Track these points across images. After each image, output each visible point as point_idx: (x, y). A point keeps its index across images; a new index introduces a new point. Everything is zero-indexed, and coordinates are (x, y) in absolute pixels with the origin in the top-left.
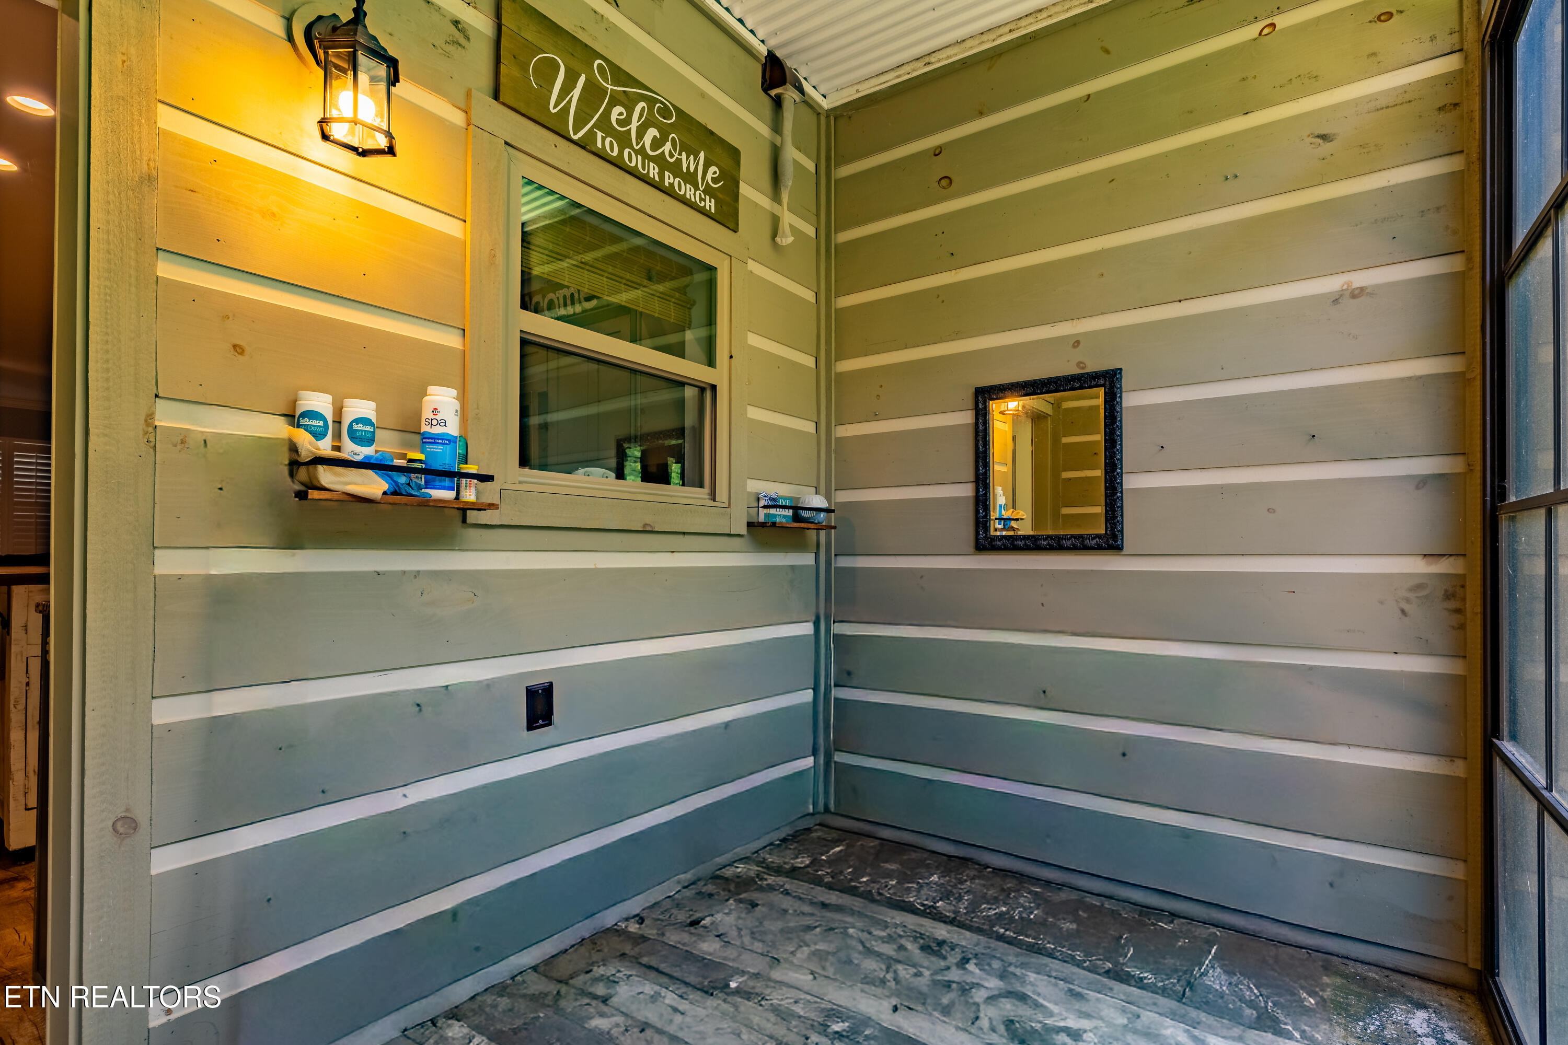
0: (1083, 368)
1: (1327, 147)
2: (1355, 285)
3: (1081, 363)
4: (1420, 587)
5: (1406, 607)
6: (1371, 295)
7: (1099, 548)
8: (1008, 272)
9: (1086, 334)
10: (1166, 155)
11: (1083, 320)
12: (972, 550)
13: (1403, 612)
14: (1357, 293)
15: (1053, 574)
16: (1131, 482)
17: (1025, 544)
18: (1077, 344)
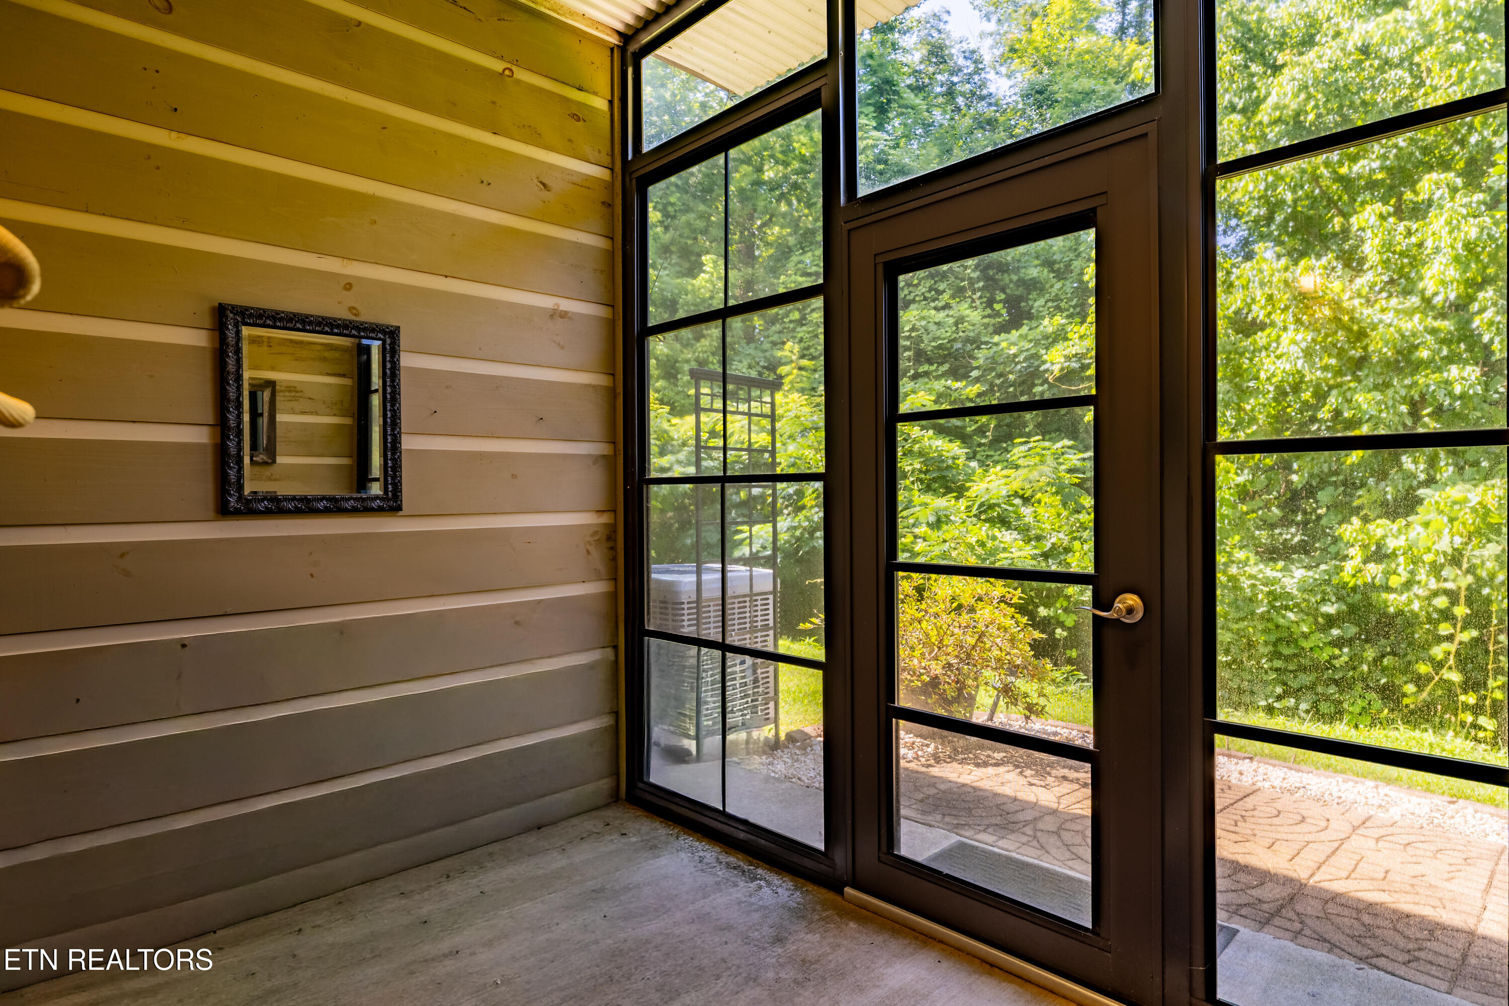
0: (356, 315)
1: (545, 195)
2: (562, 308)
3: (354, 308)
4: (596, 533)
5: (589, 548)
6: (570, 318)
7: (381, 509)
8: (263, 171)
9: (360, 279)
10: (435, 132)
11: (355, 263)
12: (212, 514)
13: (588, 552)
14: (564, 315)
15: (322, 539)
16: (408, 443)
17: (296, 507)
18: (348, 287)
